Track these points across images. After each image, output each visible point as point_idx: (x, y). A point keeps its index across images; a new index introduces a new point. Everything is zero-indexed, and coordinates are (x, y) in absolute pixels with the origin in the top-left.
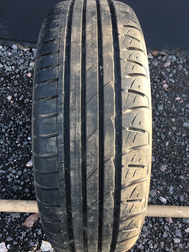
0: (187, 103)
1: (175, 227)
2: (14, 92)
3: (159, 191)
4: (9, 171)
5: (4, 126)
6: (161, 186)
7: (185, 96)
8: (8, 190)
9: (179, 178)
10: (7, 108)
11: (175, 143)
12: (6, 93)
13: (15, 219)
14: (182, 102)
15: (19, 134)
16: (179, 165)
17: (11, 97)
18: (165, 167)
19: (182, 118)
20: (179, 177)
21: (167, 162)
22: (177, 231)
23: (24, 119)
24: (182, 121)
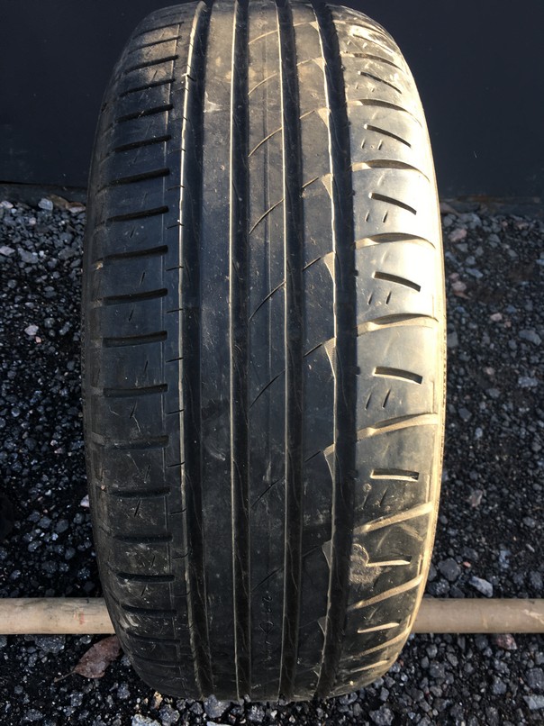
0: (522, 328)
1: (525, 662)
2: (44, 315)
3: (469, 561)
4: (32, 522)
5: (18, 402)
6: (473, 548)
7: (515, 310)
8: (29, 576)
9: (522, 525)
10: (24, 356)
11: (501, 431)
12: (22, 317)
13: (50, 655)
14: (509, 324)
15: (59, 421)
16: (519, 490)
17: (37, 328)
18: (478, 496)
19: (513, 366)
20: (522, 521)
21: (484, 481)
22: (532, 674)
23: (72, 382)
24: (515, 373)
